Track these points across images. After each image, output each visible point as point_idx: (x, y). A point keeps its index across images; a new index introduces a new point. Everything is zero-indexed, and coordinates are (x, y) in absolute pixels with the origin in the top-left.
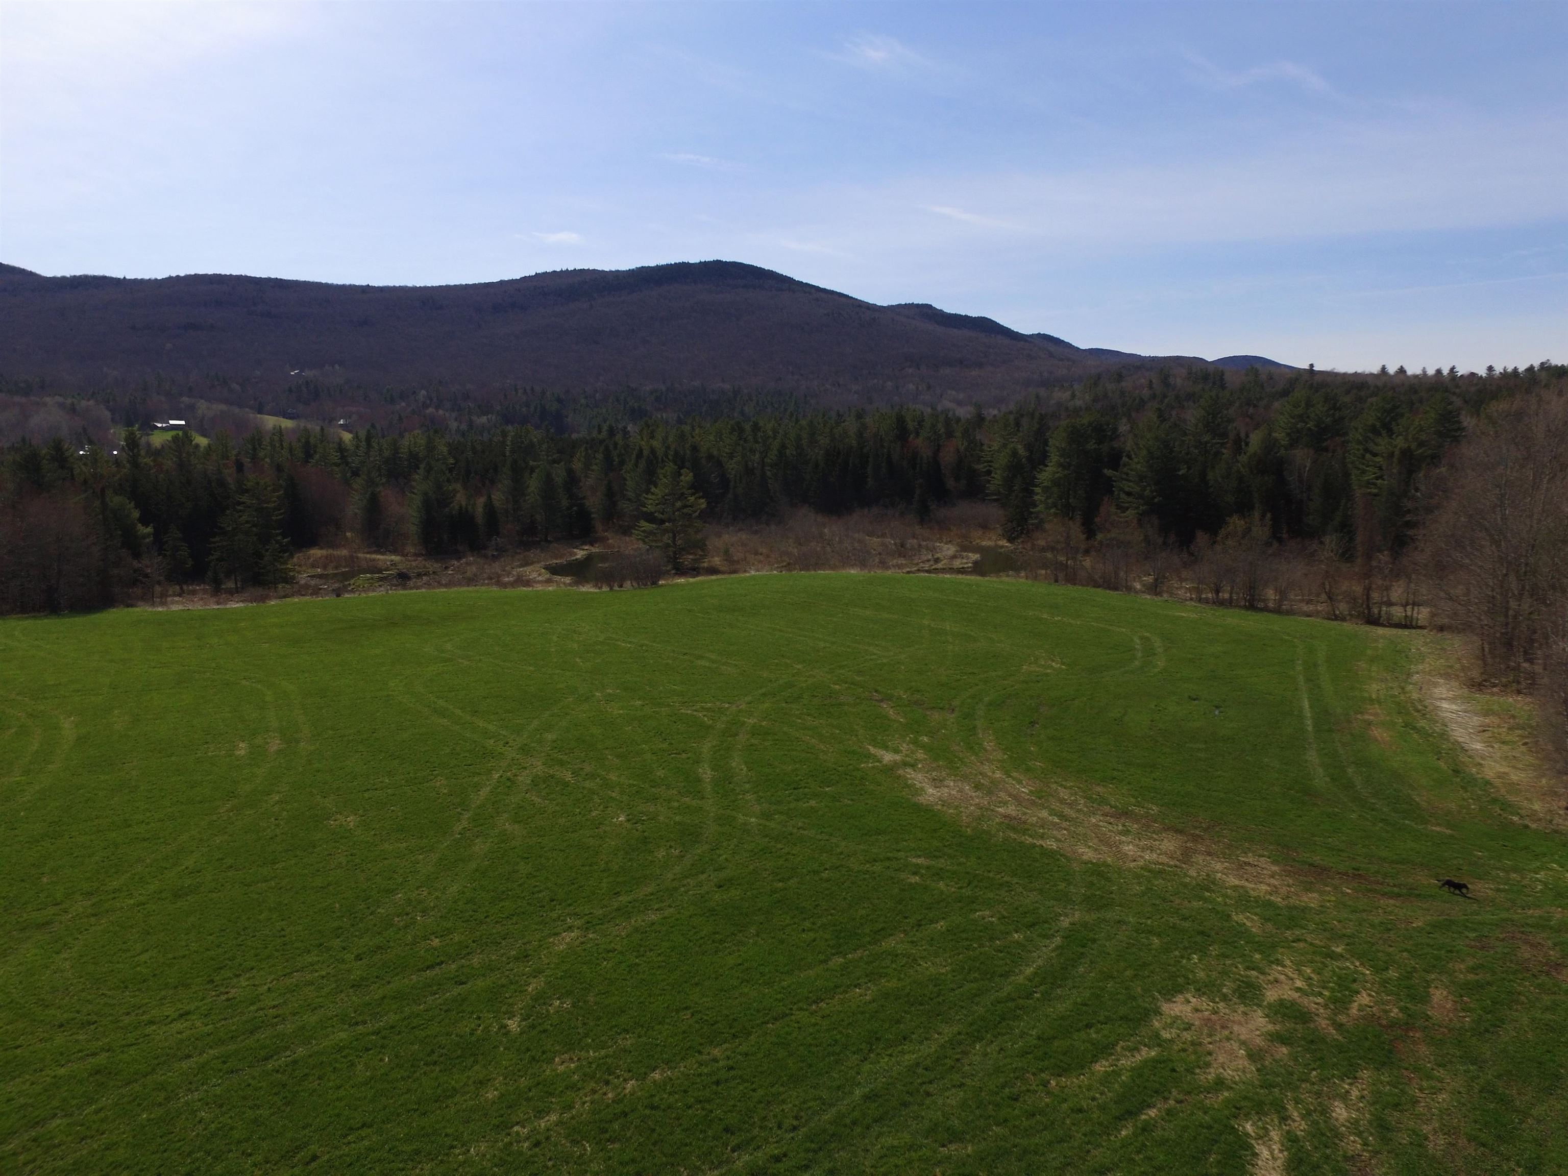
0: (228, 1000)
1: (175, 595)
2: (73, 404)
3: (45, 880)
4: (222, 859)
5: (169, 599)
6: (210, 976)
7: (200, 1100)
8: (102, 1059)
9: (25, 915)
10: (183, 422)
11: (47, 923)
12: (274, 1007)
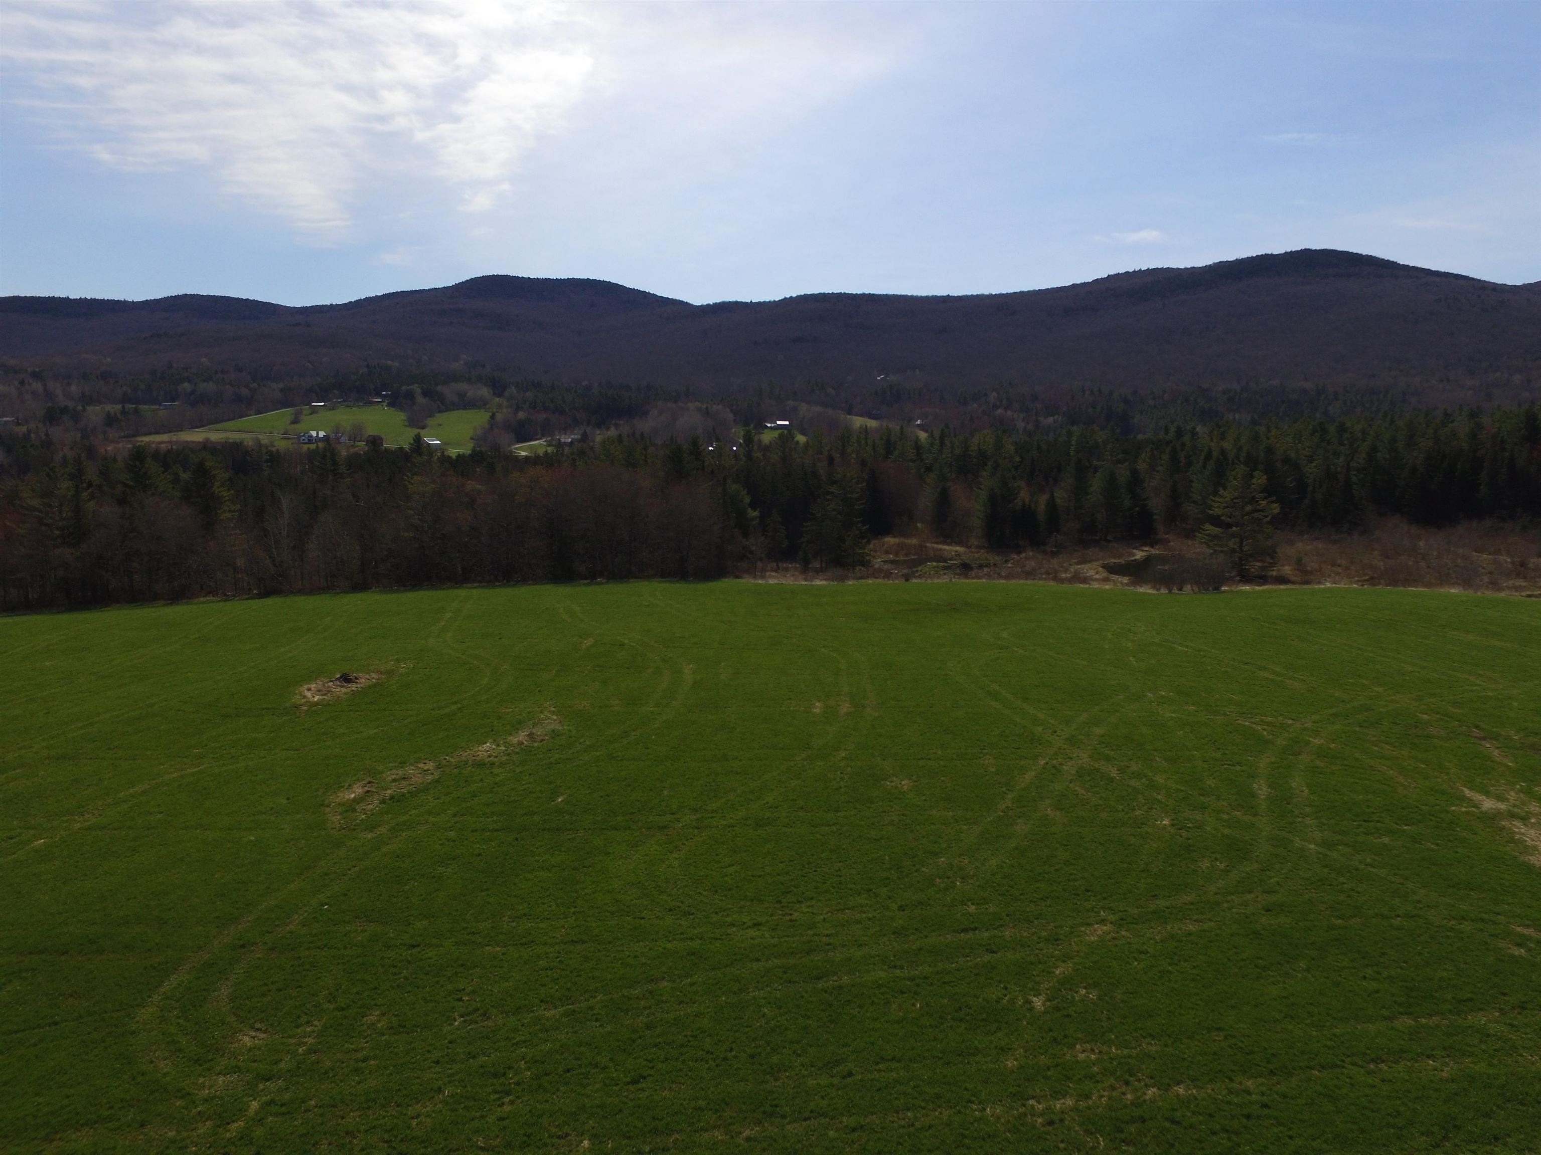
0: (791, 921)
1: (772, 571)
2: (707, 408)
3: (666, 793)
4: (796, 800)
5: (768, 574)
6: (779, 897)
7: (764, 998)
8: (696, 944)
9: (651, 817)
10: (787, 423)
11: (665, 827)
12: (827, 936)
